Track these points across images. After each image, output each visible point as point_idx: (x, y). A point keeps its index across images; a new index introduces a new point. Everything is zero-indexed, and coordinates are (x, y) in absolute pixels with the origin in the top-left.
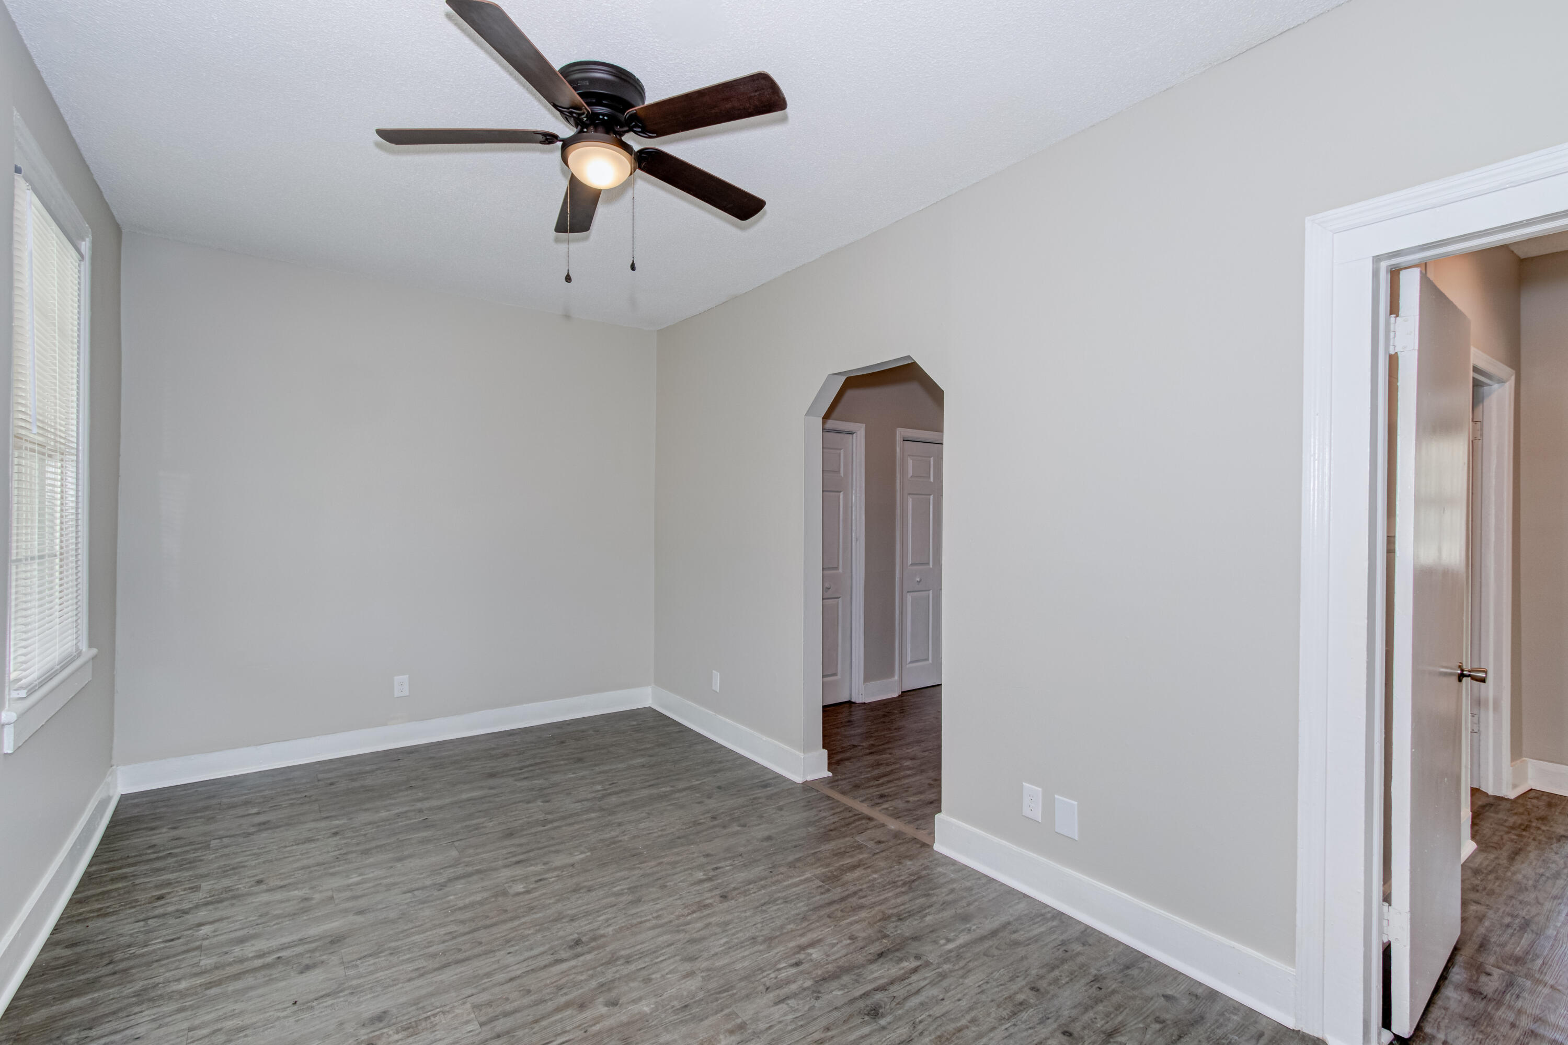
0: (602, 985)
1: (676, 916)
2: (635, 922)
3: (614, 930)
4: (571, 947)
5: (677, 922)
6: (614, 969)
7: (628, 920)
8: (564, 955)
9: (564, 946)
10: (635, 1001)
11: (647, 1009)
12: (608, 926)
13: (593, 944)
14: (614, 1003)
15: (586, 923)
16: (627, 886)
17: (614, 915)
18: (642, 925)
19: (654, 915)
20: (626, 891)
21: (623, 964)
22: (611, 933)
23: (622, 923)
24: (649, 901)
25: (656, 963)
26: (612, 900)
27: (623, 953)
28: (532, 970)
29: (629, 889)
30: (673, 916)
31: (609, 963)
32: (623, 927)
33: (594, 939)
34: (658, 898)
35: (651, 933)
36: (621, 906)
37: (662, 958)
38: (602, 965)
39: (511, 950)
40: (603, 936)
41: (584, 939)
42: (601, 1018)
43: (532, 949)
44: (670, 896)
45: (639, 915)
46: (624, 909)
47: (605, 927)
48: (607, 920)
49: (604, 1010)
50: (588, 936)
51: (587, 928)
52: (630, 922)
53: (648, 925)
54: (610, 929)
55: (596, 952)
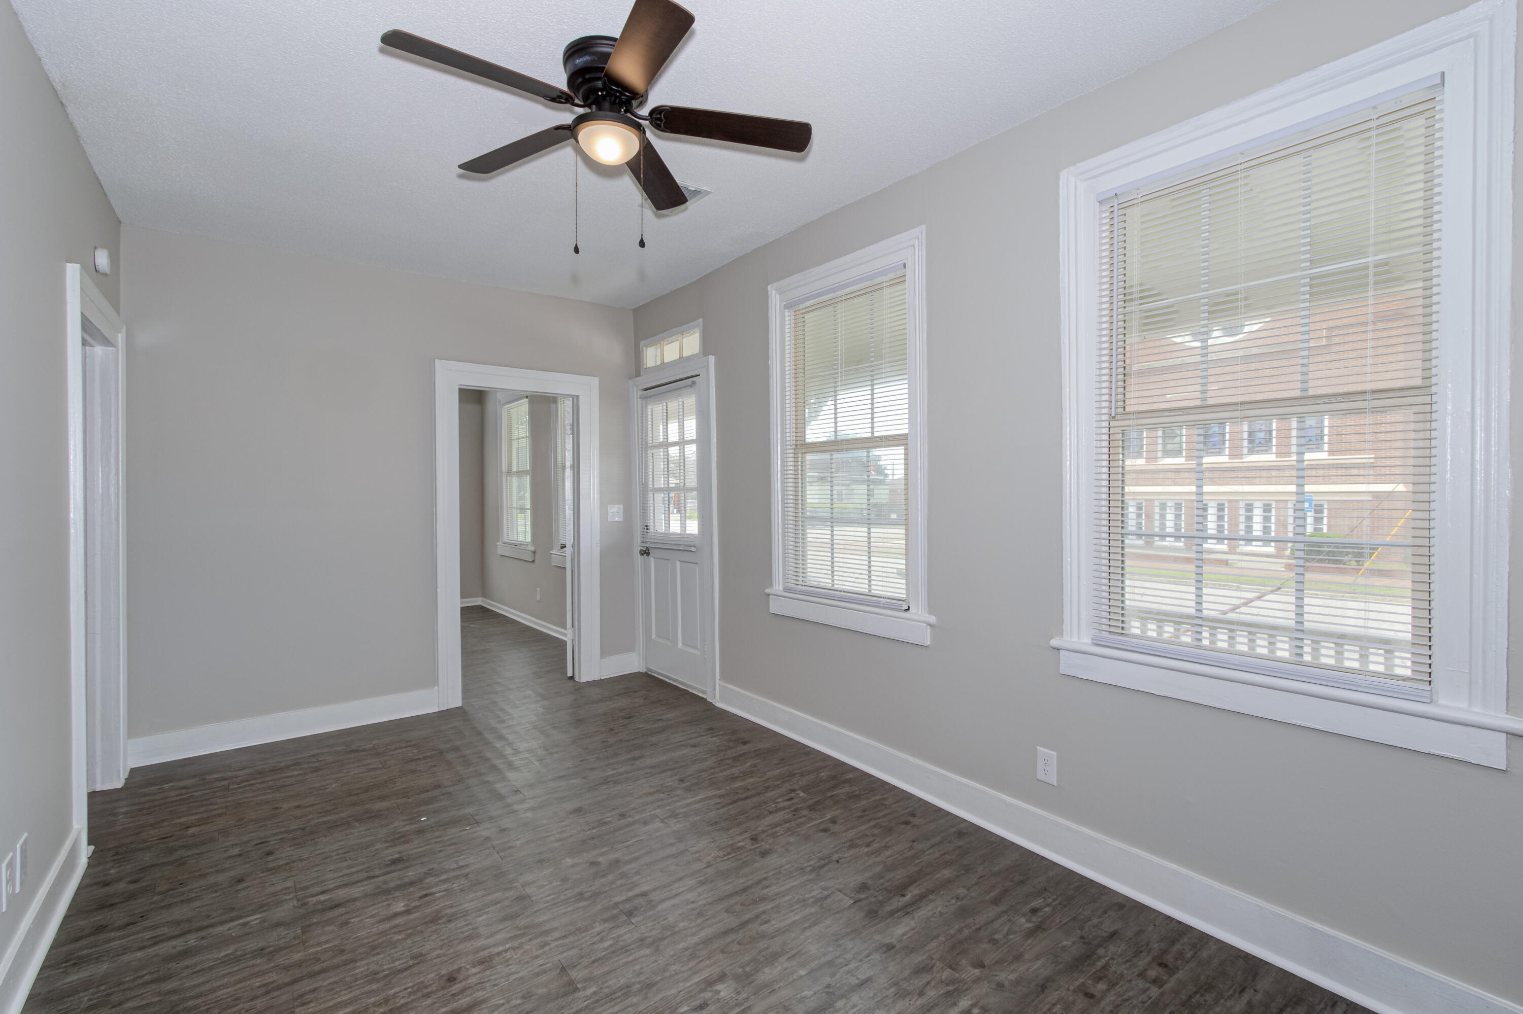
0: (603, 876)
1: (523, 948)
2: (571, 939)
3: (594, 928)
4: (636, 909)
5: (523, 940)
6: (593, 888)
7: (578, 940)
8: (640, 900)
9: (643, 909)
10: (577, 865)
11: (568, 860)
12: (601, 933)
13: (615, 912)
14: (593, 864)
15: (625, 937)
16: (577, 995)
17: (595, 946)
18: (564, 934)
19: (547, 948)
20: (579, 986)
21: (586, 892)
22: (597, 924)
23: (586, 936)
24: (550, 970)
25: (555, 894)
26: (598, 971)
27: (585, 903)
28: (665, 887)
29: (576, 990)
30: (527, 947)
31: (596, 894)
32: (585, 931)
33: (614, 917)
34: (538, 974)
35: (555, 924)
36: (585, 962)
37: (548, 898)
38: (604, 892)
39: (693, 906)
40: (605, 921)
41: (624, 918)
42: (602, 855)
43: (674, 906)
44: (521, 978)
45: (565, 948)
46: (583, 957)
47: (604, 931)
48: (602, 940)
49: (600, 859)
50: (621, 920)
51: (622, 931)
52: (576, 938)
53: (556, 935)
54: (598, 929)
55: (611, 903)
